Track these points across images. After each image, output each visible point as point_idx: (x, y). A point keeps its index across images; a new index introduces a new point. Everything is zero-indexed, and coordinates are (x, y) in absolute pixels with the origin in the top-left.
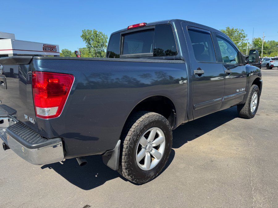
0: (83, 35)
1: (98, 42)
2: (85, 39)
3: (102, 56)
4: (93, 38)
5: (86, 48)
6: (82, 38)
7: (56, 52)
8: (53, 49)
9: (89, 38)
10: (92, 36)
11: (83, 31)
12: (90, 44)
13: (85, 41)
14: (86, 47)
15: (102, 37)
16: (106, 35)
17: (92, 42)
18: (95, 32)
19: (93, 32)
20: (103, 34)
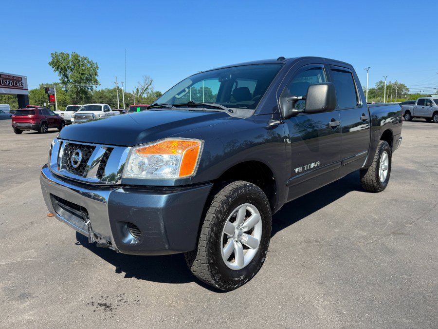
0: (53, 62)
1: (82, 74)
2: (58, 68)
3: (89, 98)
4: (73, 67)
5: (58, 84)
6: (51, 67)
7: (21, 88)
8: (16, 84)
9: (65, 67)
10: (70, 64)
11: (52, 54)
12: (67, 77)
13: (57, 72)
14: (60, 81)
15: (89, 66)
16: (94, 62)
17: (69, 73)
18: (76, 57)
19: (71, 56)
20: (90, 60)
